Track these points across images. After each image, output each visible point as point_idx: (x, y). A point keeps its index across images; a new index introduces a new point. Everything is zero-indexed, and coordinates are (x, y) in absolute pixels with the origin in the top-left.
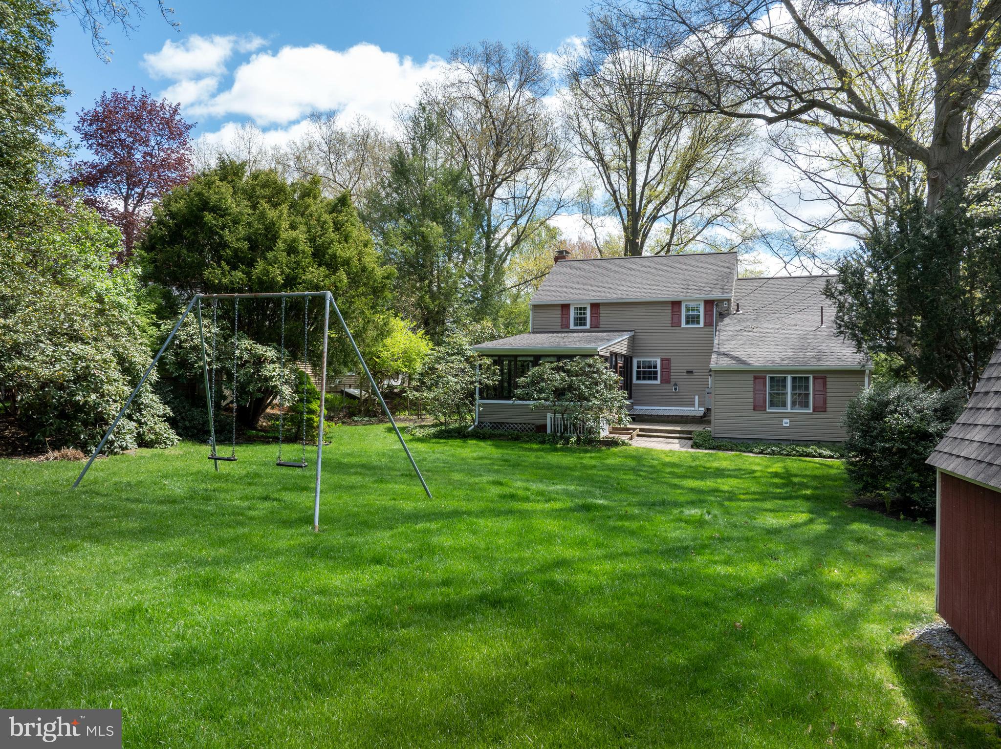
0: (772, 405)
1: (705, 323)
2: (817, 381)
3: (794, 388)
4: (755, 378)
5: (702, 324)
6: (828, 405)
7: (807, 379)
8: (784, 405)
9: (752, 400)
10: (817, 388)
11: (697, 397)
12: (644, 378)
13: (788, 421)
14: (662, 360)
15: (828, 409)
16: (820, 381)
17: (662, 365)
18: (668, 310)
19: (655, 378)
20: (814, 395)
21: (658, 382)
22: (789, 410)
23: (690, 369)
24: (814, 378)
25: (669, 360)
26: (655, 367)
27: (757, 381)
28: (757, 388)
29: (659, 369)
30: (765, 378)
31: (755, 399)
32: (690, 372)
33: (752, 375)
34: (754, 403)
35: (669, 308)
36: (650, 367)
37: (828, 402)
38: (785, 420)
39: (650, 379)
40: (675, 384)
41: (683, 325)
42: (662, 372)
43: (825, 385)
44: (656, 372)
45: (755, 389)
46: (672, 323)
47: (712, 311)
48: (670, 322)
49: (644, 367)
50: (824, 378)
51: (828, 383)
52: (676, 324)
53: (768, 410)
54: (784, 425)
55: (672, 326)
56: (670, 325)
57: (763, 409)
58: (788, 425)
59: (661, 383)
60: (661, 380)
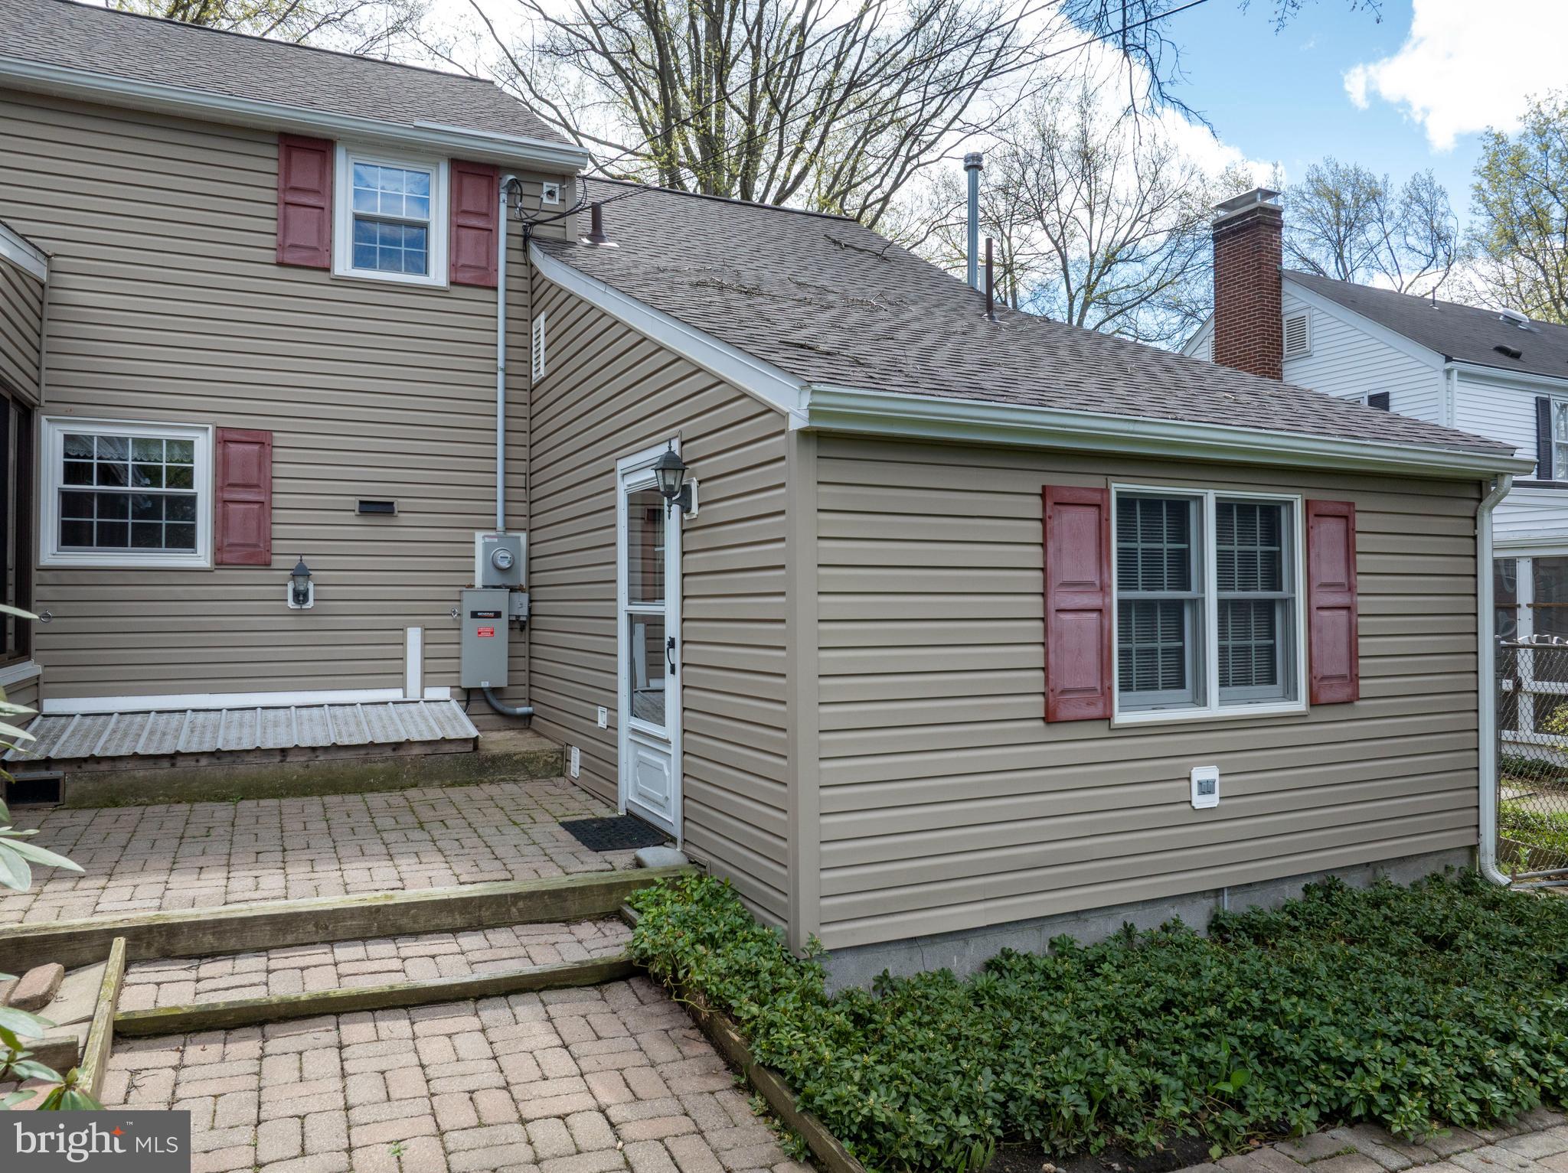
1: (454, 267)
2: (1322, 527)
3: (1221, 568)
5: (438, 274)
6: (1364, 667)
9: (1039, 655)
10: (1322, 573)
11: (414, 636)
12: (112, 538)
13: (1212, 773)
14: (224, 439)
15: (1364, 688)
16: (1335, 529)
17: (222, 465)
18: (262, 170)
19: (184, 539)
20: (1312, 612)
21: (201, 556)
22: (1215, 709)
23: (377, 492)
24: (1311, 514)
25: (261, 440)
26: (183, 476)
28: (1067, 570)
29: (203, 486)
30: (1103, 503)
31: (1045, 640)
32: (376, 509)
34: (1046, 669)
35: (267, 162)
36: (150, 474)
37: (1364, 646)
38: (1199, 774)
39: (146, 538)
40: (301, 572)
41: (343, 263)
42: (221, 503)
43: (1351, 554)
44: (185, 506)
45: (1053, 583)
46: (280, 248)
47: (490, 214)
48: (272, 242)
49: (109, 474)
50: (1344, 510)
51: (1362, 542)
52: (305, 254)
53: (1120, 718)
54: (1200, 802)
55: (280, 264)
56: (271, 256)
57: (1097, 711)
58: (1212, 801)
59: (219, 563)
60: (218, 549)
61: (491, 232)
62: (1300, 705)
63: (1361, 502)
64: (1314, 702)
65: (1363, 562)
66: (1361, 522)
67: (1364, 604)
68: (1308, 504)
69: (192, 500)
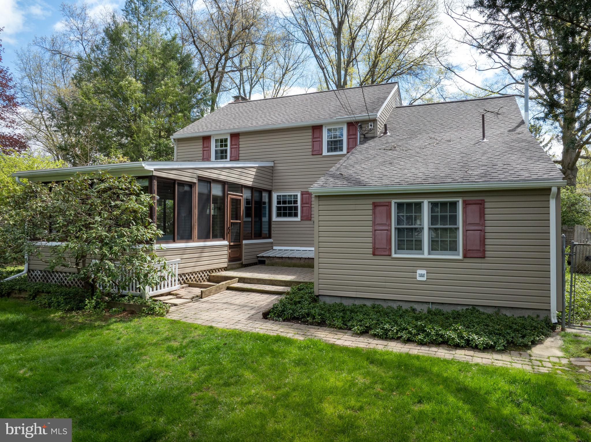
0: (400, 247)
1: (348, 148)
2: (470, 207)
3: (433, 219)
4: (375, 205)
5: (345, 151)
6: (487, 248)
7: (454, 205)
8: (419, 247)
9: (370, 240)
10: (470, 220)
12: (285, 215)
13: (424, 272)
14: (302, 194)
15: (487, 254)
16: (475, 208)
17: (302, 199)
18: (308, 135)
19: (296, 215)
20: (465, 231)
21: (298, 219)
22: (426, 255)
24: (466, 204)
25: (309, 194)
26: (296, 202)
27: (378, 209)
28: (378, 221)
29: (299, 204)
30: (389, 205)
31: (374, 237)
33: (371, 201)
34: (374, 243)
35: (309, 133)
36: (290, 202)
37: (487, 241)
38: (419, 272)
39: (290, 215)
41: (325, 152)
42: (302, 207)
43: (482, 214)
44: (296, 208)
45: (374, 224)
46: (313, 151)
47: (356, 134)
48: (311, 150)
49: (284, 202)
50: (480, 202)
51: (487, 211)
52: (317, 152)
53: (394, 255)
54: (419, 278)
55: (313, 155)
56: (311, 153)
57: (387, 253)
58: (424, 279)
59: (302, 220)
60: (302, 217)
61: (356, 138)
62: (460, 257)
63: (487, 199)
64: (465, 256)
65: (487, 217)
66: (487, 205)
67: (488, 229)
68: (464, 202)
69: (297, 206)
